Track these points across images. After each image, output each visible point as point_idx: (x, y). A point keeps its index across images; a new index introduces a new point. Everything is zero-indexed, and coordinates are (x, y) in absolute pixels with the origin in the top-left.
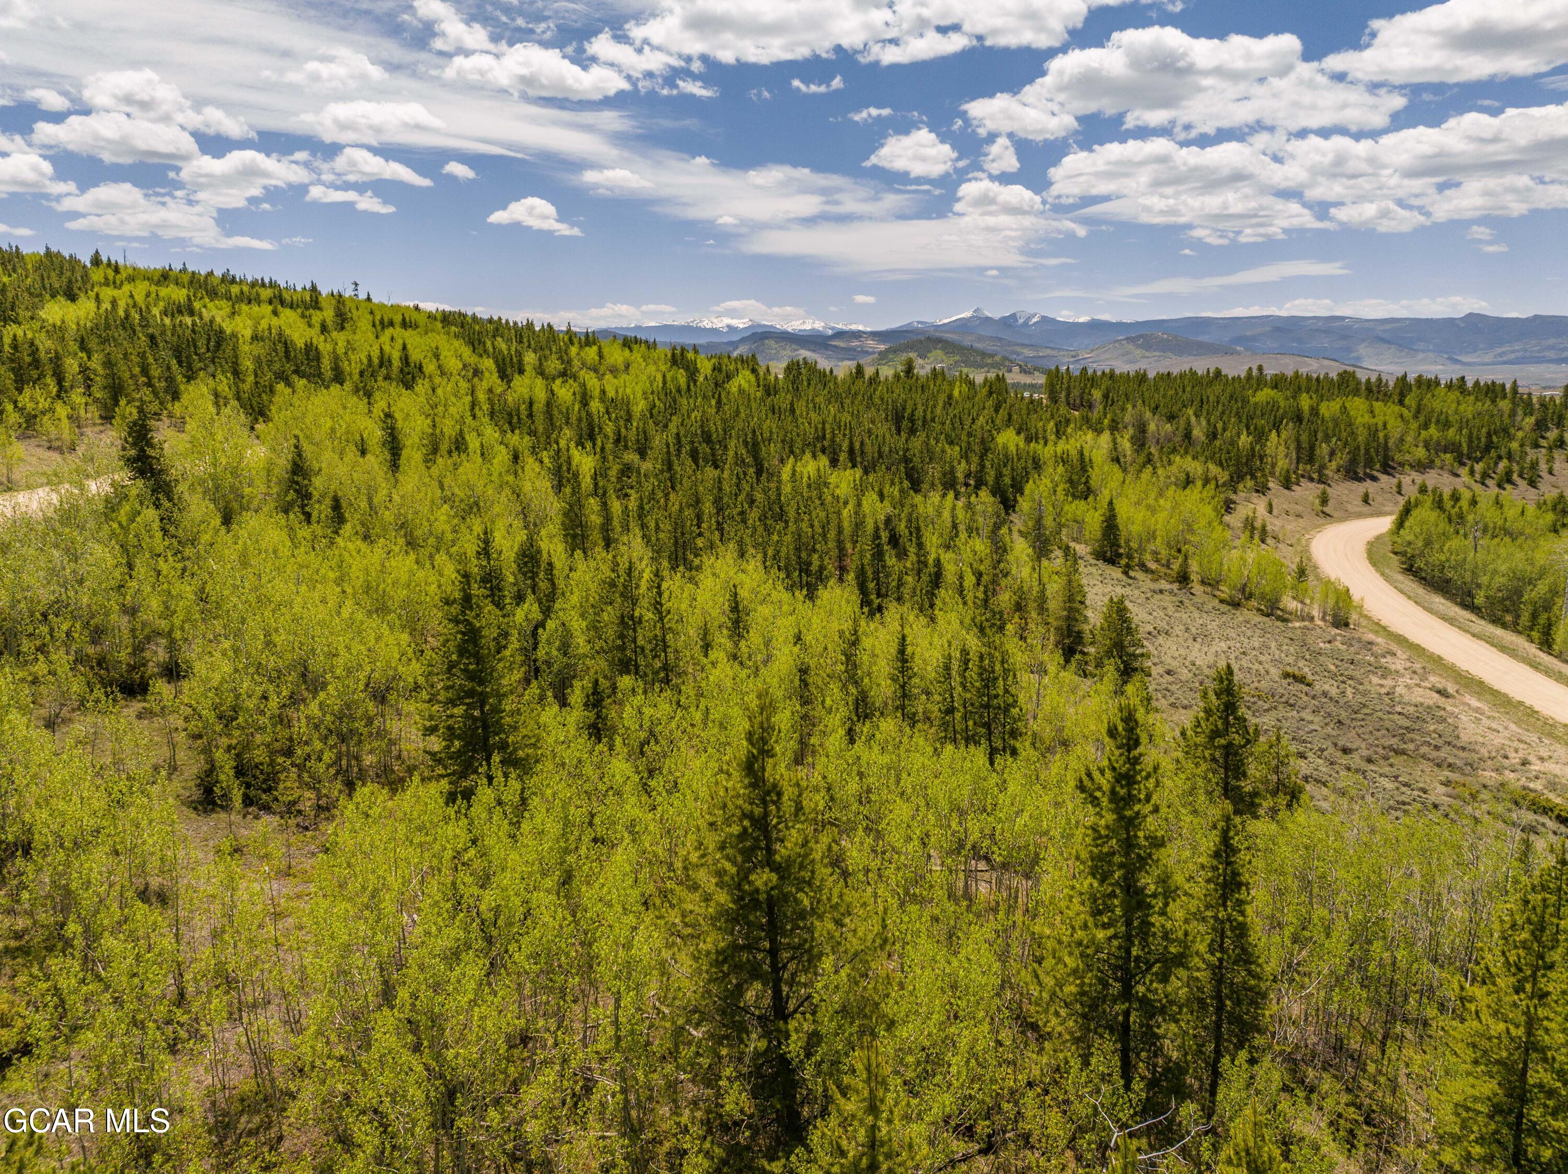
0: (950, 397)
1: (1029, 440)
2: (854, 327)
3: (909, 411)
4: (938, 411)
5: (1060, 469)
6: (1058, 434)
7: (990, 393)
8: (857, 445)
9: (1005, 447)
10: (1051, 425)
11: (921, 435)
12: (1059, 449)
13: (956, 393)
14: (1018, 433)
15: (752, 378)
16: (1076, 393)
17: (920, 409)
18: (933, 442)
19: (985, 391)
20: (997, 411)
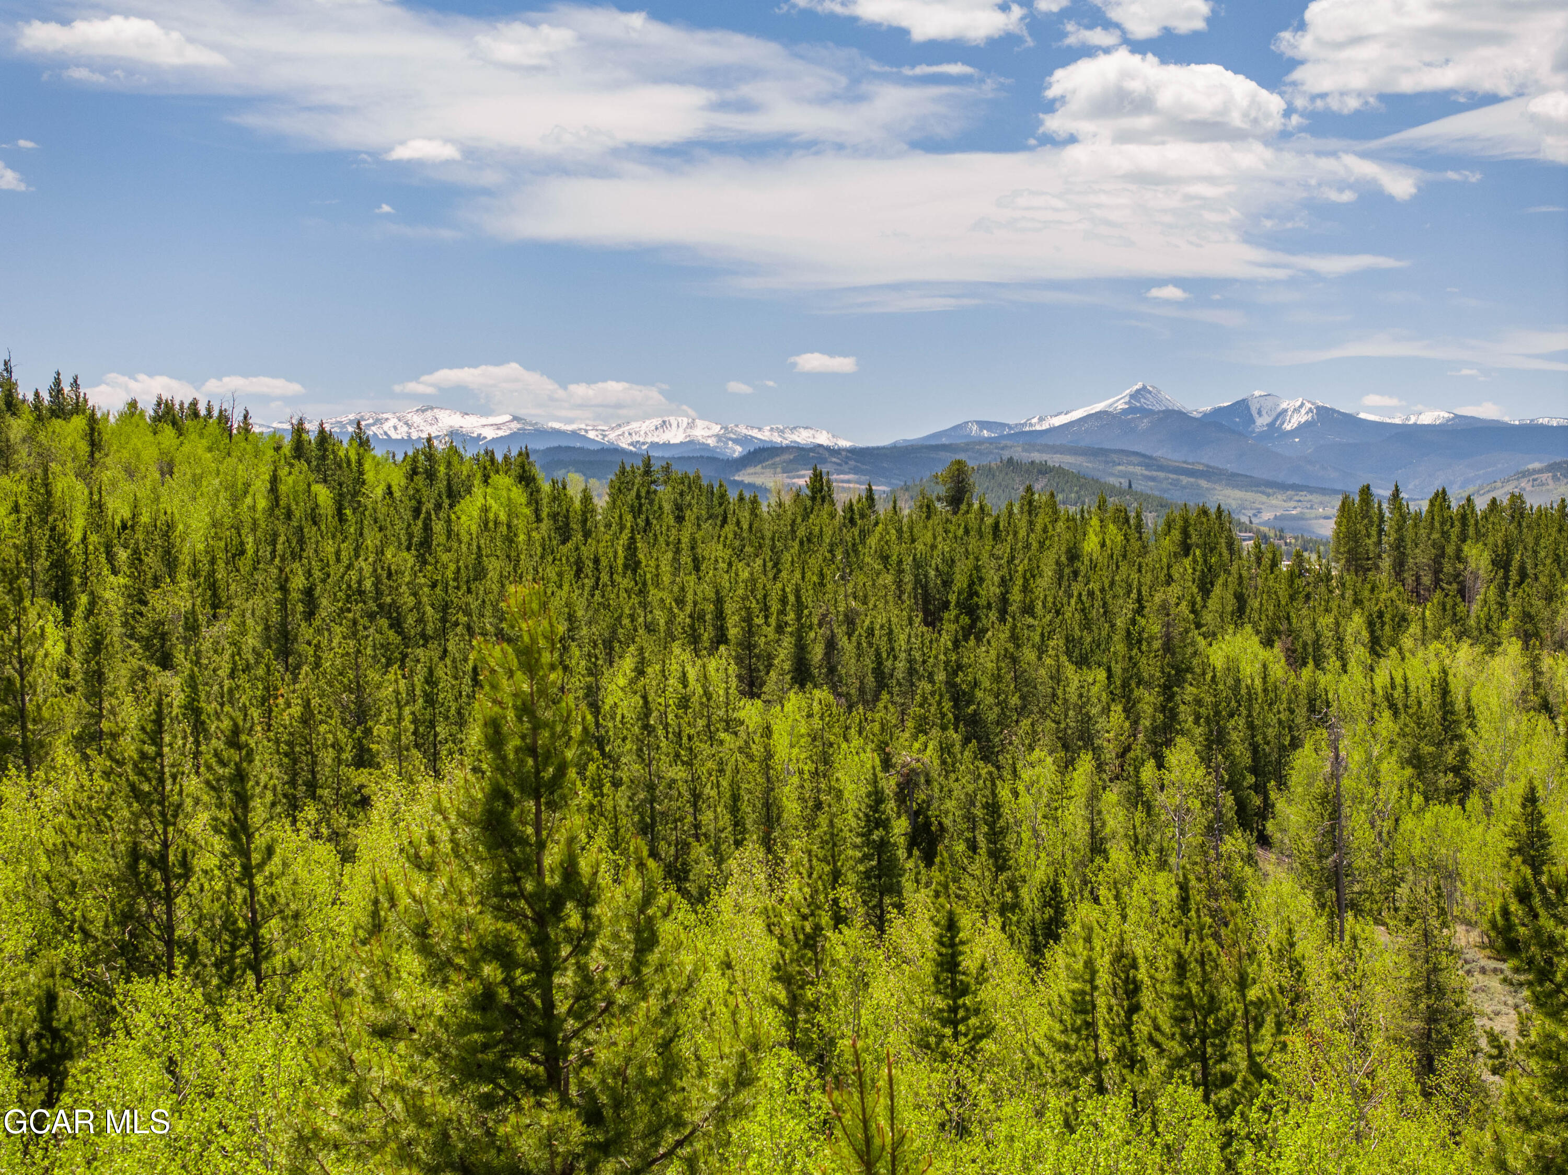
0: (1073, 555)
1: (1295, 660)
2: (803, 437)
3: (960, 581)
4: (1044, 583)
5: (1386, 724)
6: (1376, 647)
7: (1186, 549)
8: (817, 653)
9: (1232, 667)
10: (1356, 623)
11: (998, 636)
12: (1381, 679)
13: (1091, 545)
14: (1268, 643)
15: (519, 495)
16: (1420, 557)
17: (992, 577)
18: (1029, 655)
19: (1169, 544)
20: (1205, 589)
